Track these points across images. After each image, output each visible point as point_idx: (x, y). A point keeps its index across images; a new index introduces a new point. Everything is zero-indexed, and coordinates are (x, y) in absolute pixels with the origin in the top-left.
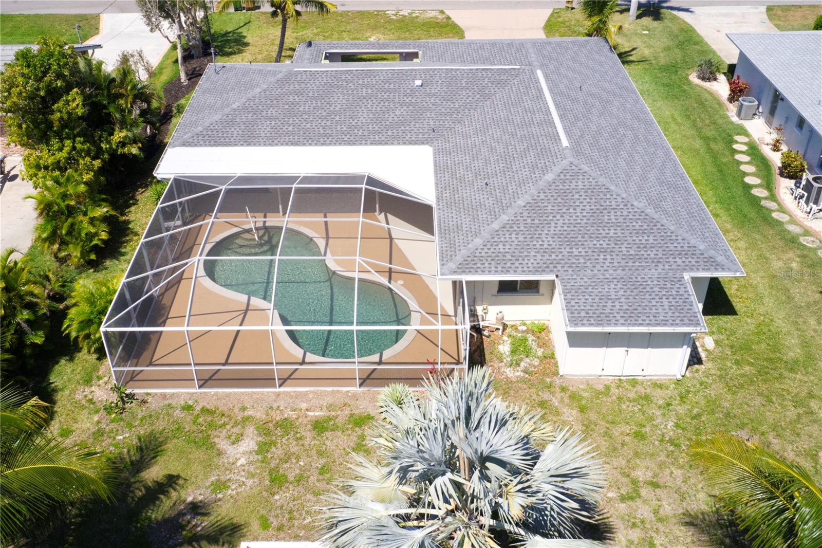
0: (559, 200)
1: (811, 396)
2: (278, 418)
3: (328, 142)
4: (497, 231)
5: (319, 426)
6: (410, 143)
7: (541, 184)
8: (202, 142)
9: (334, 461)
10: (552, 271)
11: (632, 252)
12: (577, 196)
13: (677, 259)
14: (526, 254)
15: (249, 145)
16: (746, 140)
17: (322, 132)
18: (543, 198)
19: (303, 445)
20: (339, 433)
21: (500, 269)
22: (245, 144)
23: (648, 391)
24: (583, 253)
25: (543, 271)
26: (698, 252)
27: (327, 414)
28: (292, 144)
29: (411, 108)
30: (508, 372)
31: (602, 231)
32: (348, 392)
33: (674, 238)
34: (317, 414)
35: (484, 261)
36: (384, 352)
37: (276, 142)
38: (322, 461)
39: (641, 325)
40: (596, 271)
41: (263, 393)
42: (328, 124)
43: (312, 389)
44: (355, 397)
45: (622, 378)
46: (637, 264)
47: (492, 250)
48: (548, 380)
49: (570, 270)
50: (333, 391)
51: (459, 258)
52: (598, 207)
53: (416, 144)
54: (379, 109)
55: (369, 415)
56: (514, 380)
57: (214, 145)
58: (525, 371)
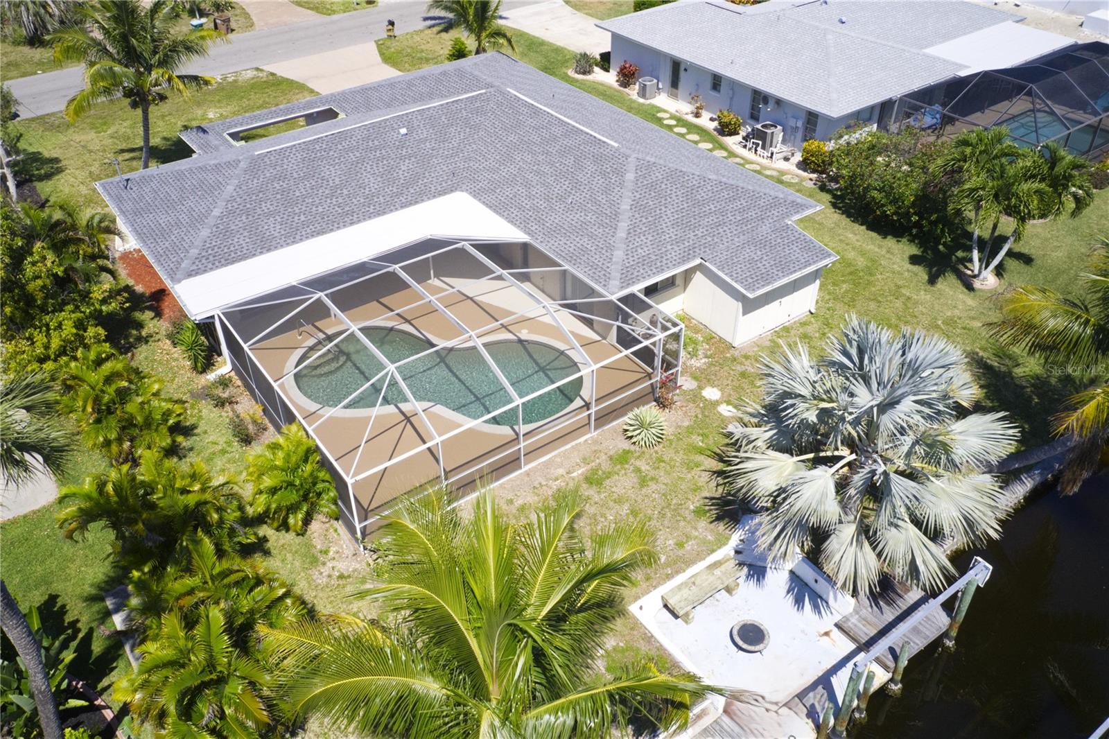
0: (654, 194)
1: (899, 287)
2: (550, 493)
3: (355, 219)
4: (627, 239)
5: (593, 479)
6: (440, 195)
7: (629, 185)
8: (210, 266)
9: (636, 501)
10: (695, 256)
11: (739, 218)
12: (663, 186)
13: (773, 212)
14: (664, 249)
15: (269, 250)
16: (668, 116)
17: (340, 211)
18: (639, 196)
19: (596, 503)
20: (616, 477)
21: (654, 270)
22: (264, 250)
23: (801, 330)
24: (706, 233)
25: (689, 258)
26: (782, 201)
27: (589, 467)
28: (318, 234)
29: (413, 159)
30: (695, 364)
31: (704, 209)
32: (586, 440)
33: (757, 195)
34: (580, 472)
35: (638, 269)
36: (581, 393)
37: (298, 237)
38: (626, 506)
39: (795, 271)
40: (726, 244)
41: (511, 480)
42: (340, 200)
43: (553, 454)
44: (595, 442)
45: (777, 329)
46: (749, 226)
47: (636, 257)
48: (728, 355)
49: (707, 249)
50: (572, 447)
51: (616, 275)
52: (686, 189)
53: (446, 193)
54: (381, 170)
55: (624, 450)
56: (705, 367)
57: (228, 264)
58: (706, 357)
